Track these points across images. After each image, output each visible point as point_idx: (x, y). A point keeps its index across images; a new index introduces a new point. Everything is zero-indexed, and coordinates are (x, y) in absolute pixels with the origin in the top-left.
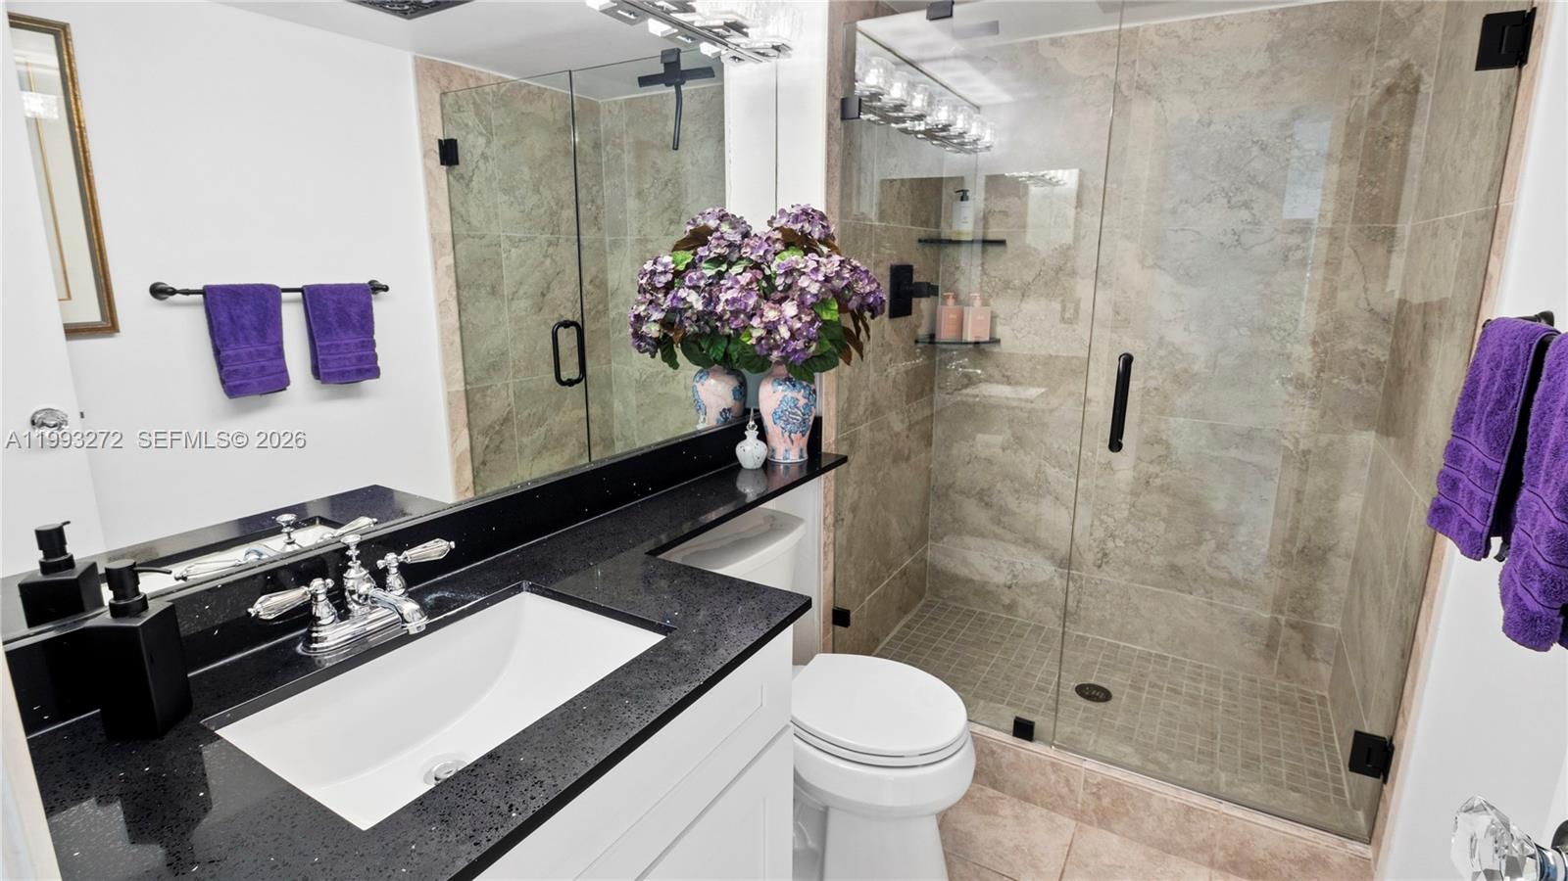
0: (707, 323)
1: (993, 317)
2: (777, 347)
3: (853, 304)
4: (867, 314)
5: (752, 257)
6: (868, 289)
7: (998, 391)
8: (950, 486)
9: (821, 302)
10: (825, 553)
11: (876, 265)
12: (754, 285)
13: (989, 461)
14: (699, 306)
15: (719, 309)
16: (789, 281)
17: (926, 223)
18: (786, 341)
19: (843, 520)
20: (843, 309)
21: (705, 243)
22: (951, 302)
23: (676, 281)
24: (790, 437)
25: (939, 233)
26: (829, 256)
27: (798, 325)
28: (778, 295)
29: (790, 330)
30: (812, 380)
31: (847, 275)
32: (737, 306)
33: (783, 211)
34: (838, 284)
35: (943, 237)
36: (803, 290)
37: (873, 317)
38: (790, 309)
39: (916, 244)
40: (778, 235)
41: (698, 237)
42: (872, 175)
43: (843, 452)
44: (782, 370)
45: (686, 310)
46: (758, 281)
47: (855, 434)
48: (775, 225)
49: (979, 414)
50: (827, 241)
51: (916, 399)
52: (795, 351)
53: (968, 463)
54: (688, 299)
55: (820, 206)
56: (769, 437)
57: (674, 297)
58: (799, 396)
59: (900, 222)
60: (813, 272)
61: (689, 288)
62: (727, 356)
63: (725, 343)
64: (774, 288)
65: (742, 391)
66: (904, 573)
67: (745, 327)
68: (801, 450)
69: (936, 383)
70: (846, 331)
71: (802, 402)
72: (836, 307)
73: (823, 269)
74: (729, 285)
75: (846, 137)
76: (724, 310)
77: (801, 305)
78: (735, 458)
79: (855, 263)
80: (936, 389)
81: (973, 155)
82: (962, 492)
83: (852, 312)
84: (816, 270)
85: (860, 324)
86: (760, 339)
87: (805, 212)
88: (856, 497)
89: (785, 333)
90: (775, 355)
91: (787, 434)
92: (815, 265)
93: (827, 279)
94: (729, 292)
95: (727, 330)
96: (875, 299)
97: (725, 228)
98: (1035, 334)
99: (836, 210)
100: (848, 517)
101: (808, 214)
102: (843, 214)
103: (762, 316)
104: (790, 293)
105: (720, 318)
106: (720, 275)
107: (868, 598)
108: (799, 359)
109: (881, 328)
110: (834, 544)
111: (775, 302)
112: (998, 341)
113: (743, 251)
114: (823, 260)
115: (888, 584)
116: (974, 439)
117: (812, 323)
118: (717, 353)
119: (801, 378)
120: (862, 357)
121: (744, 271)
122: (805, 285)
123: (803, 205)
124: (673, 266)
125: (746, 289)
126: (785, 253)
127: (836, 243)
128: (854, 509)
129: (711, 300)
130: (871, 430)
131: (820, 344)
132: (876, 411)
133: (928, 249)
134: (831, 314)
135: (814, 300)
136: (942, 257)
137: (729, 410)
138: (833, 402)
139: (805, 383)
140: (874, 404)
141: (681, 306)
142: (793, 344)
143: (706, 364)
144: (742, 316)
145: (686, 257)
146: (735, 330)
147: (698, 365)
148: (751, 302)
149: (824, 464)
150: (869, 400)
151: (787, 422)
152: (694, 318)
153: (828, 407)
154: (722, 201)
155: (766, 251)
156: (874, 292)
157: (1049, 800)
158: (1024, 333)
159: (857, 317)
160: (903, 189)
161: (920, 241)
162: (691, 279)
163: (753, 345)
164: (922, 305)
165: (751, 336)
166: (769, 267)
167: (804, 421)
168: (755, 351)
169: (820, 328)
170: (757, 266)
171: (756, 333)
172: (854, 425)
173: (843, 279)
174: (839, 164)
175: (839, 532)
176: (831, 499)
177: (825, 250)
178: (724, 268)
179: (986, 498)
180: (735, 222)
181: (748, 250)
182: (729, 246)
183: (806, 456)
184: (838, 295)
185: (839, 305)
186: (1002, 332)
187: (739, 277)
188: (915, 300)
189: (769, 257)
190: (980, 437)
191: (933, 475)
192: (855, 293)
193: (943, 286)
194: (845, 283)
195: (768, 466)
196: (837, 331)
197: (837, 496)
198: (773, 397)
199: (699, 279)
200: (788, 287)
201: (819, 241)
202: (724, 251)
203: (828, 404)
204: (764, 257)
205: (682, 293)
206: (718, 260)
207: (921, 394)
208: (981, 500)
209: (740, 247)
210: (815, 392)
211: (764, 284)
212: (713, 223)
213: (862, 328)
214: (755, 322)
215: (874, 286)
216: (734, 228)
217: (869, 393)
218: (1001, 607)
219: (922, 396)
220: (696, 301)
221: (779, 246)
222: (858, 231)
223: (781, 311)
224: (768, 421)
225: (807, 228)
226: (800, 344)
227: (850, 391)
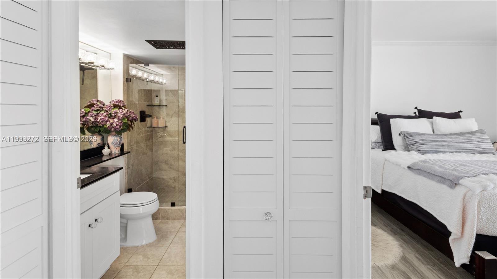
0: (95, 124)
1: (166, 122)
2: (113, 128)
3: (130, 119)
4: (134, 121)
5: (106, 110)
6: (134, 116)
7: (169, 138)
8: (158, 161)
9: (123, 119)
10: (125, 175)
11: (136, 111)
12: (107, 115)
13: (167, 154)
14: (93, 120)
15: (98, 120)
16: (115, 114)
17: (149, 102)
18: (115, 127)
19: (130, 167)
20: (128, 120)
21: (93, 106)
22: (155, 118)
23: (86, 115)
24: (116, 147)
25: (152, 104)
26: (124, 109)
27: (118, 123)
28: (113, 117)
29: (116, 124)
30: (121, 134)
31: (129, 113)
32: (103, 120)
33: (113, 101)
34: (127, 115)
35: (153, 104)
36: (119, 116)
37: (135, 122)
38: (116, 120)
39: (146, 106)
40: (112, 105)
41: (92, 105)
42: (134, 92)
43: (129, 151)
44: (114, 133)
45: (89, 121)
46: (108, 115)
47: (132, 148)
48: (112, 103)
49: (164, 143)
50: (124, 106)
51: (148, 141)
52: (117, 128)
53: (162, 155)
54: (90, 119)
55: (122, 99)
56: (110, 148)
57: (86, 118)
58: (118, 138)
59: (142, 101)
60: (121, 113)
61: (90, 116)
62: (100, 131)
63: (99, 128)
64: (112, 116)
65: (103, 139)
66: (147, 183)
67: (105, 124)
68: (119, 150)
69: (153, 137)
70: (129, 125)
71: (119, 140)
72: (126, 119)
73: (123, 112)
74: (101, 115)
75: (128, 85)
76: (100, 121)
77: (118, 119)
78: (102, 153)
79: (130, 111)
80: (153, 139)
81: (162, 85)
82: (161, 162)
83: (130, 120)
84: (122, 112)
85: (132, 123)
86: (109, 126)
87: (118, 101)
88: (133, 163)
89: (115, 125)
90: (113, 129)
91: (115, 147)
92: (121, 111)
93: (124, 114)
94: (101, 117)
95: (100, 125)
96: (135, 118)
97: (98, 103)
98: (175, 125)
99: (126, 100)
100: (131, 167)
101: (119, 101)
102: (128, 101)
103: (109, 122)
104: (116, 117)
105: (98, 122)
106: (98, 114)
107: (137, 188)
108: (118, 130)
109: (137, 124)
110: (128, 173)
111: (112, 119)
112: (167, 127)
113: (104, 108)
114: (123, 110)
115: (143, 185)
116: (163, 149)
117: (121, 123)
118: (97, 130)
119: (118, 134)
120: (133, 130)
121: (104, 112)
122: (119, 115)
123: (118, 99)
124: (85, 112)
125: (105, 116)
126: (114, 109)
127: (126, 107)
128: (133, 165)
129: (96, 119)
130: (136, 147)
131: (123, 127)
132: (137, 143)
133: (149, 107)
134: (126, 121)
135: (121, 118)
136: (153, 108)
137: (100, 143)
138: (126, 140)
139: (119, 136)
140: (137, 141)
141: (88, 120)
142: (117, 127)
143: (93, 133)
144: (104, 122)
145: (88, 110)
146: (102, 125)
147: (91, 133)
148: (107, 119)
149: (124, 153)
150: (136, 140)
151: (115, 144)
152: (91, 123)
153: (125, 141)
154: (97, 97)
155: (110, 109)
156: (135, 116)
157: (179, 218)
158: (172, 124)
159: (131, 122)
160: (142, 95)
161: (147, 105)
162: (90, 114)
163: (107, 128)
164: (148, 119)
165: (106, 126)
166: (110, 112)
167: (119, 144)
168: (108, 129)
169: (123, 124)
170: (107, 111)
171: (108, 125)
172: (132, 146)
173: (128, 114)
174: (126, 91)
175: (129, 170)
176: (127, 162)
177: (124, 108)
178: (99, 112)
179: (167, 163)
180: (101, 102)
181: (105, 108)
182: (100, 107)
183: (120, 152)
184: (127, 117)
185: (127, 119)
186: (168, 125)
187: (103, 114)
188: (146, 118)
189: (110, 110)
190: (165, 149)
191: (154, 159)
192: (131, 117)
193: (154, 115)
194: (128, 115)
195: (110, 154)
196: (127, 125)
197: (128, 162)
198: (111, 139)
199: (92, 114)
200: (115, 116)
201: (122, 106)
202: (99, 108)
203: (125, 140)
204: (109, 110)
205: (88, 117)
206: (97, 110)
207: (149, 139)
208: (166, 163)
209: (103, 108)
210: (122, 137)
211: (109, 115)
212: (95, 102)
213: (133, 124)
214: (108, 123)
215: (135, 115)
216: (101, 103)
217: (136, 139)
218: (172, 188)
219: (150, 140)
220: (92, 119)
221: (112, 107)
222: (132, 104)
223: (114, 121)
224: (110, 145)
225: (119, 104)
226: (118, 127)
227: (131, 138)
